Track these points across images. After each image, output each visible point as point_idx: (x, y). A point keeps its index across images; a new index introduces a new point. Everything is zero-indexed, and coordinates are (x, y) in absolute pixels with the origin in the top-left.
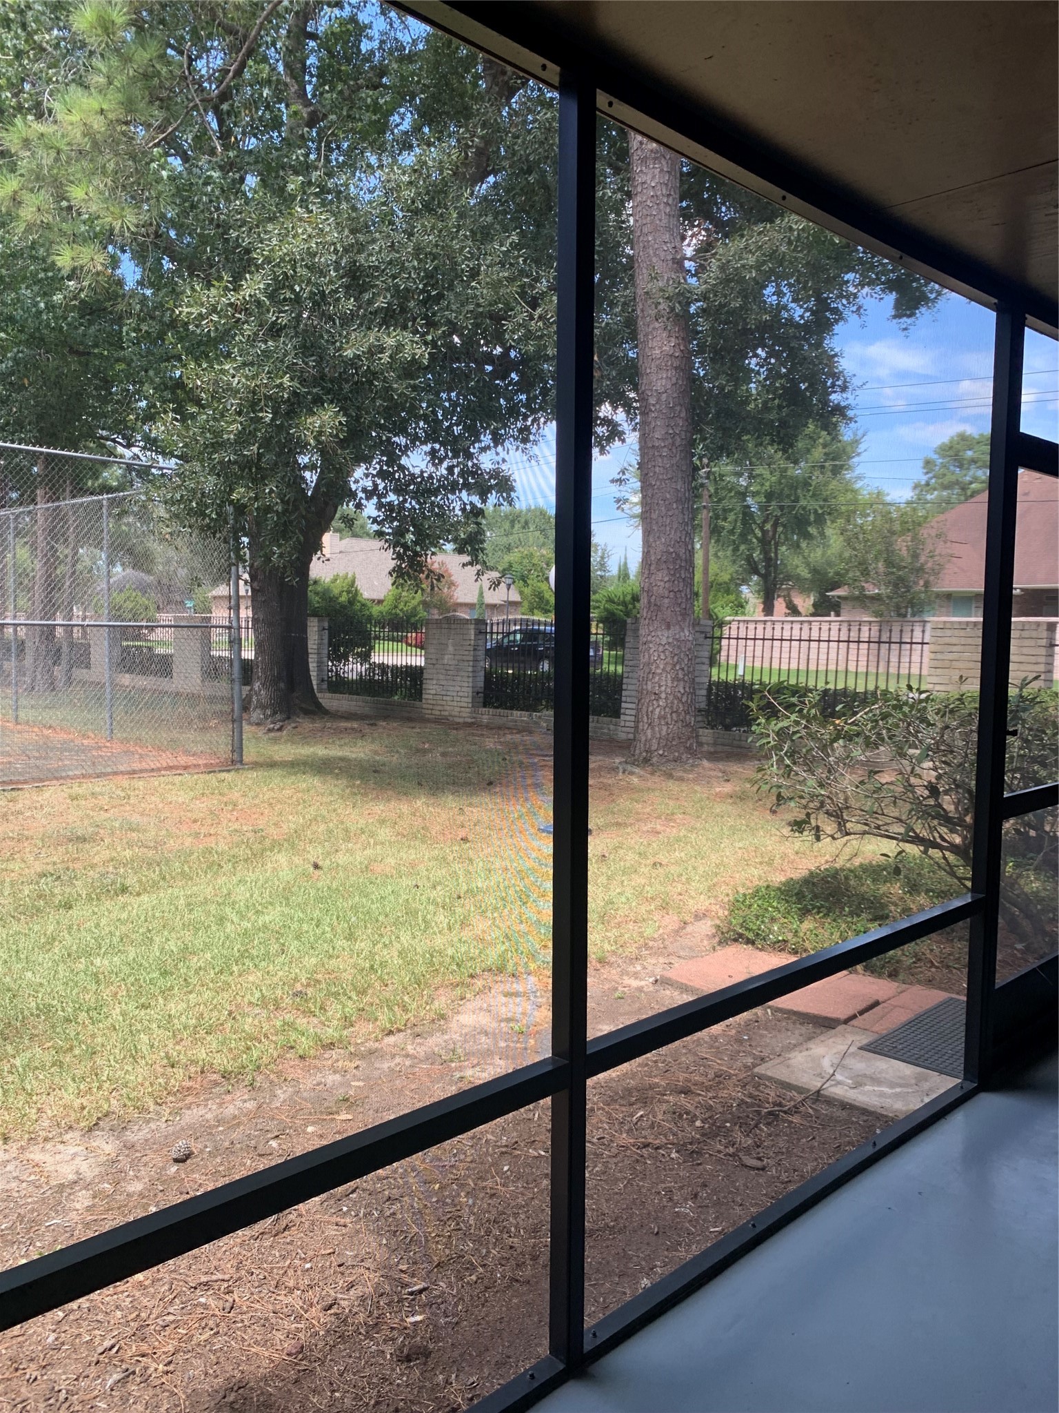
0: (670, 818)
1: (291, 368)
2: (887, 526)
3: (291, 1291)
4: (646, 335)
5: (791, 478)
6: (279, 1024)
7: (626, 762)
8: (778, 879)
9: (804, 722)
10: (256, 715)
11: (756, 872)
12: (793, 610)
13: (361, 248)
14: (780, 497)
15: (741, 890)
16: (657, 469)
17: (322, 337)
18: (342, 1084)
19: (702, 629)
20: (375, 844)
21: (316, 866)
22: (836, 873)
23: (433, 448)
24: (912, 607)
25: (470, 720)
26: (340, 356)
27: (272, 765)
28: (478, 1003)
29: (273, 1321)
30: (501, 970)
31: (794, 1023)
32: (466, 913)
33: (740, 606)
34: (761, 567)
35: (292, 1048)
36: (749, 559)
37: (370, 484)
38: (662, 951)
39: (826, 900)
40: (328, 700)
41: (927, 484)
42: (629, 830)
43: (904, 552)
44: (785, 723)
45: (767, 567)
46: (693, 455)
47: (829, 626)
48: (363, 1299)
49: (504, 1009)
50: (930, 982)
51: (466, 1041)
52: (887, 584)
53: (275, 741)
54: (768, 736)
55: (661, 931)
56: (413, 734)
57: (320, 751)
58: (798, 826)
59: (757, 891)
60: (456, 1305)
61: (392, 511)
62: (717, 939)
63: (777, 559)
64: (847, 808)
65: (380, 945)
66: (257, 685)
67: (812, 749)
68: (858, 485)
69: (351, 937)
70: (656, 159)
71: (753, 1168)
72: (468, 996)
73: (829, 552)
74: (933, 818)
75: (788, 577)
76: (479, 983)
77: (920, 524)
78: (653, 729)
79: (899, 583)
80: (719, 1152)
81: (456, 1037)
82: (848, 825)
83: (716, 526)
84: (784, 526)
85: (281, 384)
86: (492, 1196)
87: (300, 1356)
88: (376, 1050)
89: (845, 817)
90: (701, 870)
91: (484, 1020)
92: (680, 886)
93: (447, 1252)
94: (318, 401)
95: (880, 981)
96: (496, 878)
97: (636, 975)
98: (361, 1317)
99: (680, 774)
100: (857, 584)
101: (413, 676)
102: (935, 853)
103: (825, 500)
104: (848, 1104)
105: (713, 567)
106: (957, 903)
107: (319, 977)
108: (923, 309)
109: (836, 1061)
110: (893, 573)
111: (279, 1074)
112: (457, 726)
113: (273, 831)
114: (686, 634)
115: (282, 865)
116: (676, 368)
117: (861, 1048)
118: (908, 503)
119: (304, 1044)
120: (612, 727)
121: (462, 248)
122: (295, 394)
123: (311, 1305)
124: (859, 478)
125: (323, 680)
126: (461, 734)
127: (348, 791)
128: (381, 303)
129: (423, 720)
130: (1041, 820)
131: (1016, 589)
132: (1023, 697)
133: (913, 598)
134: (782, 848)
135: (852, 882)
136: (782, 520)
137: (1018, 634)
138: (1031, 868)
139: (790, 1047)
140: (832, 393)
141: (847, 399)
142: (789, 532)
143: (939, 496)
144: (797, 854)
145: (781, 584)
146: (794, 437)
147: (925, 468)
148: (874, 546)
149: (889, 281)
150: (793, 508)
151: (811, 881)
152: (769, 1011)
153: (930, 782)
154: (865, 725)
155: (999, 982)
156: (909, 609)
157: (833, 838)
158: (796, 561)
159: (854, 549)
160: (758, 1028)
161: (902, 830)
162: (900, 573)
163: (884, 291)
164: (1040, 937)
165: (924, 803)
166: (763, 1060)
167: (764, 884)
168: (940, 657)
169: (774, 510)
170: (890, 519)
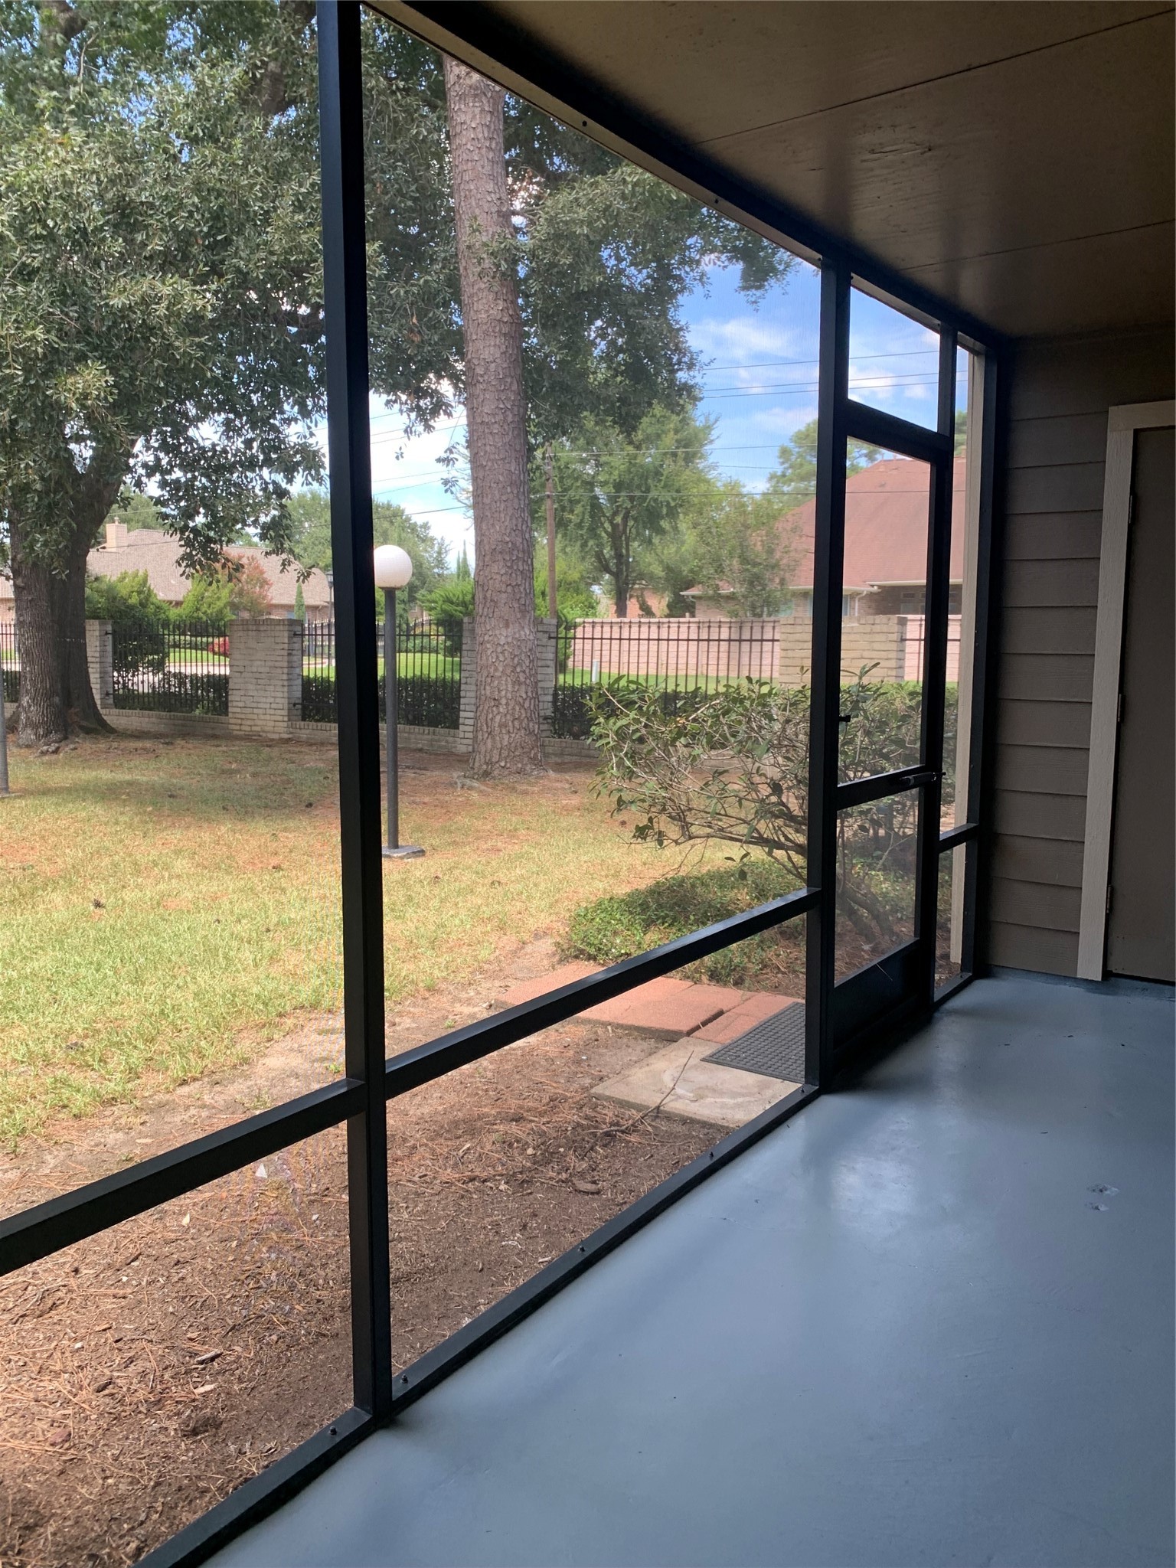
0: (513, 834)
1: (46, 318)
2: (741, 519)
3: (57, 1374)
4: (471, 296)
5: (641, 466)
6: (49, 1081)
7: (465, 776)
8: (622, 890)
9: (643, 720)
10: (28, 735)
11: (601, 886)
12: (647, 611)
13: (131, 179)
14: (629, 488)
15: (584, 905)
16: (488, 448)
17: (84, 283)
18: (124, 1144)
19: (545, 628)
20: (170, 878)
21: (98, 905)
22: (681, 882)
23: (227, 419)
24: (768, 606)
25: (286, 736)
26: (107, 305)
27: (46, 792)
28: (288, 1043)
29: (35, 1410)
30: (314, 1006)
31: (636, 1039)
32: (276, 947)
33: (590, 606)
34: (612, 564)
35: (65, 1107)
36: (599, 556)
37: (152, 458)
38: (498, 974)
39: (672, 909)
40: (114, 717)
41: (784, 475)
42: (467, 849)
43: (759, 547)
44: (624, 722)
45: (619, 564)
46: (527, 433)
47: (684, 626)
48: (144, 1374)
49: (318, 1048)
50: (776, 989)
51: (273, 1086)
52: (742, 582)
53: (50, 765)
54: (608, 736)
55: (497, 953)
56: (216, 754)
57: (105, 775)
58: (641, 833)
59: (600, 904)
60: (253, 1370)
61: (178, 490)
62: (557, 958)
63: (628, 556)
64: (690, 810)
65: (173, 988)
66: (25, 700)
67: (653, 749)
68: (713, 474)
69: (137, 980)
70: (476, 96)
71: (587, 1193)
72: (276, 1037)
73: (683, 549)
74: (777, 817)
75: (641, 576)
76: (289, 1022)
77: (775, 518)
78: (493, 738)
79: (754, 581)
80: (551, 1179)
81: (261, 1082)
82: (693, 829)
83: (562, 519)
84: (635, 519)
85: (34, 337)
86: (299, 1248)
87: (67, 1445)
88: (167, 1103)
89: (688, 820)
90: (542, 887)
91: (296, 1062)
92: (518, 904)
93: (244, 1312)
94: (82, 358)
95: (726, 990)
96: (311, 908)
97: (469, 1002)
98: (141, 1395)
99: (524, 787)
100: (711, 582)
101: (218, 686)
102: (779, 853)
103: (678, 491)
104: (688, 1118)
105: (561, 565)
106: (792, 897)
107: (99, 1026)
108: (772, 281)
109: (677, 1075)
110: (747, 570)
111: (48, 1137)
112: (271, 744)
113: (47, 868)
114: (527, 633)
115: (58, 905)
116: (505, 335)
117: (703, 1060)
118: (764, 494)
119: (79, 1101)
120: (451, 739)
121: (252, 186)
122: (52, 350)
123: (81, 1388)
124: (714, 467)
125: (108, 694)
126: (275, 752)
127: (136, 820)
128: (156, 245)
129: (230, 737)
130: (890, 818)
131: (873, 586)
132: (863, 687)
133: (769, 596)
134: (630, 860)
135: (698, 890)
136: (633, 513)
137: (868, 628)
138: (879, 866)
139: (630, 1065)
140: (678, 370)
141: (694, 377)
142: (641, 526)
143: (795, 488)
144: (645, 864)
145: (634, 584)
146: (638, 418)
147: (780, 457)
148: (727, 540)
149: (735, 249)
150: (644, 499)
151: (656, 891)
152: (609, 1028)
153: (772, 779)
154: (706, 722)
155: (838, 982)
156: (765, 609)
157: (676, 842)
158: (649, 558)
159: (708, 544)
160: (598, 1047)
161: (746, 831)
162: (755, 570)
163: (730, 259)
164: (887, 937)
165: (767, 801)
166: (601, 1079)
167: (608, 897)
168: (790, 654)
169: (623, 501)
170: (744, 512)
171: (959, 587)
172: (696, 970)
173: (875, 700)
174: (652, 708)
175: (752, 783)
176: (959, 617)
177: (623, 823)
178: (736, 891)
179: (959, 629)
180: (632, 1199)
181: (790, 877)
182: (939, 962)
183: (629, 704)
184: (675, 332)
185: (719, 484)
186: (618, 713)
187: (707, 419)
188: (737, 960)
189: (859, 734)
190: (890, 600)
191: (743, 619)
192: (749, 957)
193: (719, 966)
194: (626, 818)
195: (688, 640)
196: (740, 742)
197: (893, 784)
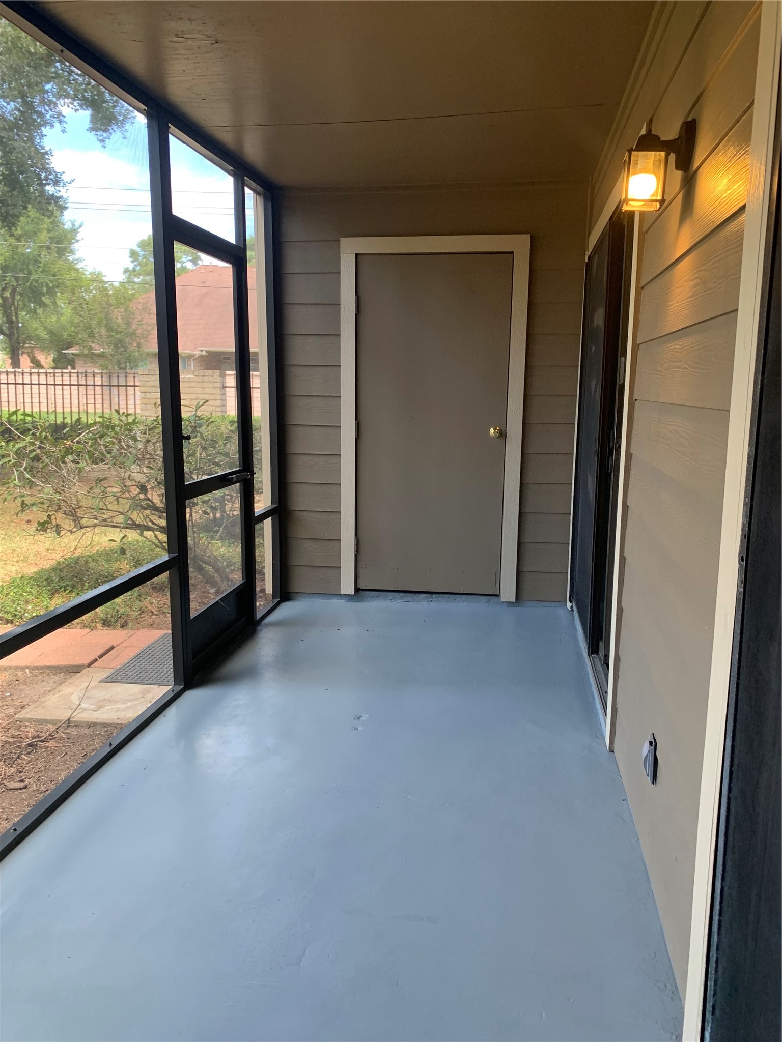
2: (105, 299)
5: (23, 255)
8: (31, 570)
9: (38, 443)
11: (13, 569)
12: (37, 364)
14: (13, 270)
22: (77, 560)
24: (130, 363)
31: (49, 675)
34: (5, 328)
39: (71, 580)
41: (134, 270)
43: (120, 320)
44: (22, 444)
45: (10, 328)
47: (67, 376)
50: (151, 626)
52: (109, 345)
54: (9, 456)
58: (43, 526)
59: (13, 582)
63: (18, 322)
64: (79, 507)
67: (47, 465)
68: (80, 265)
71: (17, 789)
73: (62, 318)
74: (145, 509)
75: (29, 338)
77: (130, 300)
79: (118, 344)
82: (83, 521)
84: (21, 295)
89: (79, 515)
95: (115, 632)
100: (86, 344)
102: (147, 533)
103: (54, 276)
104: (91, 723)
106: (159, 562)
108: (115, 127)
109: (82, 695)
110: (112, 336)
117: (101, 682)
118: (121, 283)
124: (81, 260)
130: (223, 505)
131: (202, 351)
132: (198, 417)
133: (130, 355)
134: (35, 548)
135: (90, 565)
136: (18, 290)
137: (200, 379)
138: (217, 537)
139: (45, 693)
140: (46, 184)
141: (59, 191)
142: (26, 300)
143: (143, 280)
144: (48, 550)
145: (25, 343)
146: (17, 217)
147: (131, 257)
148: (96, 314)
149: (84, 99)
150: (27, 279)
151: (58, 569)
152: (27, 670)
153: (139, 482)
154: (87, 443)
155: (193, 615)
156: (128, 364)
157: (71, 532)
158: (35, 324)
159: (81, 316)
160: (19, 685)
161: (122, 521)
162: (118, 336)
163: (81, 106)
164: (225, 583)
165: (137, 498)
166: (23, 707)
167: (20, 576)
168: (148, 396)
169: (10, 280)
170: (107, 294)
171: (256, 354)
172: (92, 621)
173: (208, 426)
174: (44, 433)
175: (125, 486)
176: (258, 373)
177: (29, 522)
178: (118, 563)
179: (259, 382)
180: (52, 786)
181: (158, 549)
182: (259, 595)
183: (25, 432)
184: (43, 155)
185: (87, 273)
186: (16, 437)
187: (73, 225)
188: (122, 610)
189: (198, 449)
190: (213, 361)
191: (112, 371)
192: (131, 607)
193: (109, 616)
194: (30, 518)
195: (70, 385)
196: (115, 457)
197: (223, 481)
